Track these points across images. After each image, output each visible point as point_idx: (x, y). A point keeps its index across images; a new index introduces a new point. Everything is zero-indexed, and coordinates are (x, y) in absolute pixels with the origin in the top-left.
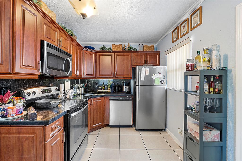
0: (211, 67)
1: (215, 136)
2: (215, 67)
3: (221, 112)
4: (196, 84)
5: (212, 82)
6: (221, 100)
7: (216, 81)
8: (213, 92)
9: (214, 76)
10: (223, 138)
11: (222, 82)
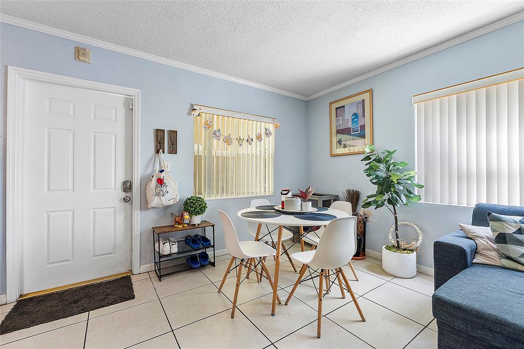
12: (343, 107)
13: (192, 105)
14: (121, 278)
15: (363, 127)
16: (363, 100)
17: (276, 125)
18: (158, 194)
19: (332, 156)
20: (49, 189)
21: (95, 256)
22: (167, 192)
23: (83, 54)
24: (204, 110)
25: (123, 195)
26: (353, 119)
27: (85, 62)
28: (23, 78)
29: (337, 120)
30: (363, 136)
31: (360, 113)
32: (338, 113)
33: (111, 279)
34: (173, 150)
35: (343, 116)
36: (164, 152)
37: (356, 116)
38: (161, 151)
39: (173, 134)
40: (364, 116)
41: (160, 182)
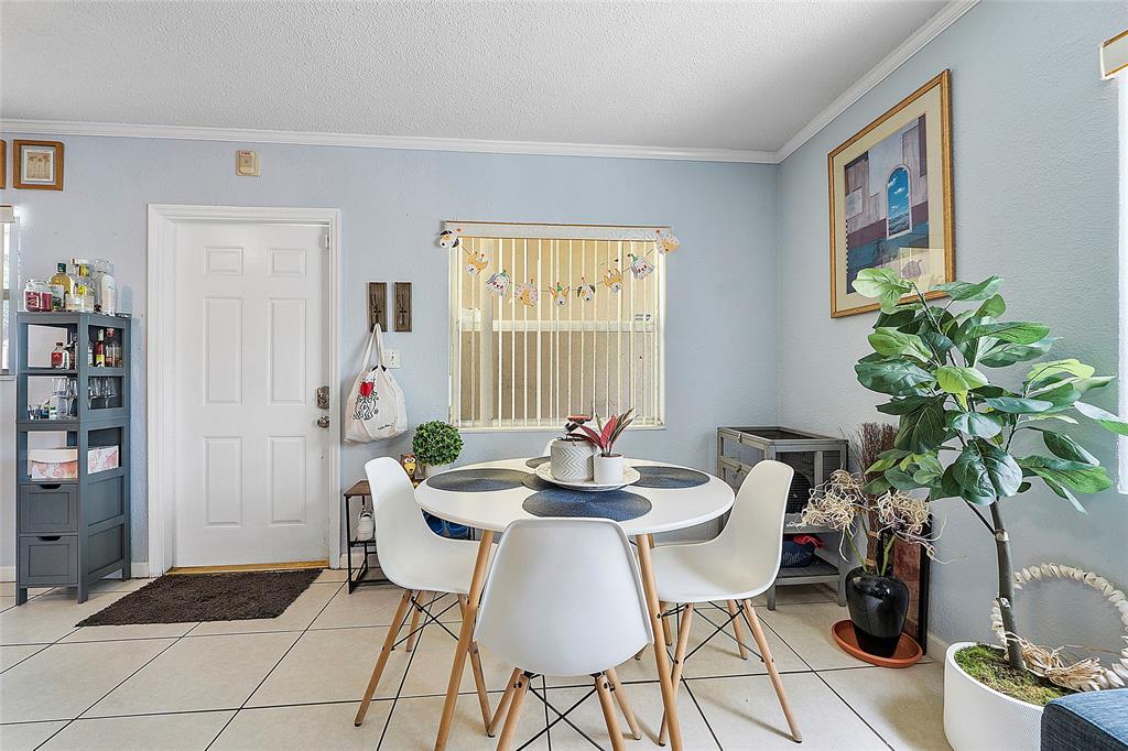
0: (98, 308)
1: (108, 458)
2: (109, 309)
3: (120, 405)
4: (52, 348)
5: (101, 342)
6: (119, 380)
7: (108, 341)
8: (103, 365)
9: (105, 329)
10: (123, 459)
11: (120, 343)
12: (865, 156)
13: (443, 223)
14: (306, 570)
15: (921, 212)
16: (922, 119)
17: (665, 243)
18: (358, 416)
19: (838, 316)
20: (208, 401)
21: (275, 522)
22: (376, 412)
23: (246, 162)
24: (467, 230)
25: (318, 413)
26: (891, 191)
27: (249, 175)
28: (174, 221)
29: (850, 204)
30: (921, 242)
31: (911, 162)
32: (851, 178)
33: (292, 568)
34: (404, 324)
35: (864, 186)
36: (384, 330)
37: (899, 175)
38: (378, 326)
39: (404, 290)
40: (923, 172)
41: (366, 389)
